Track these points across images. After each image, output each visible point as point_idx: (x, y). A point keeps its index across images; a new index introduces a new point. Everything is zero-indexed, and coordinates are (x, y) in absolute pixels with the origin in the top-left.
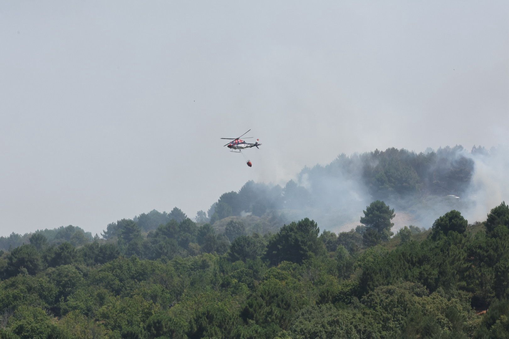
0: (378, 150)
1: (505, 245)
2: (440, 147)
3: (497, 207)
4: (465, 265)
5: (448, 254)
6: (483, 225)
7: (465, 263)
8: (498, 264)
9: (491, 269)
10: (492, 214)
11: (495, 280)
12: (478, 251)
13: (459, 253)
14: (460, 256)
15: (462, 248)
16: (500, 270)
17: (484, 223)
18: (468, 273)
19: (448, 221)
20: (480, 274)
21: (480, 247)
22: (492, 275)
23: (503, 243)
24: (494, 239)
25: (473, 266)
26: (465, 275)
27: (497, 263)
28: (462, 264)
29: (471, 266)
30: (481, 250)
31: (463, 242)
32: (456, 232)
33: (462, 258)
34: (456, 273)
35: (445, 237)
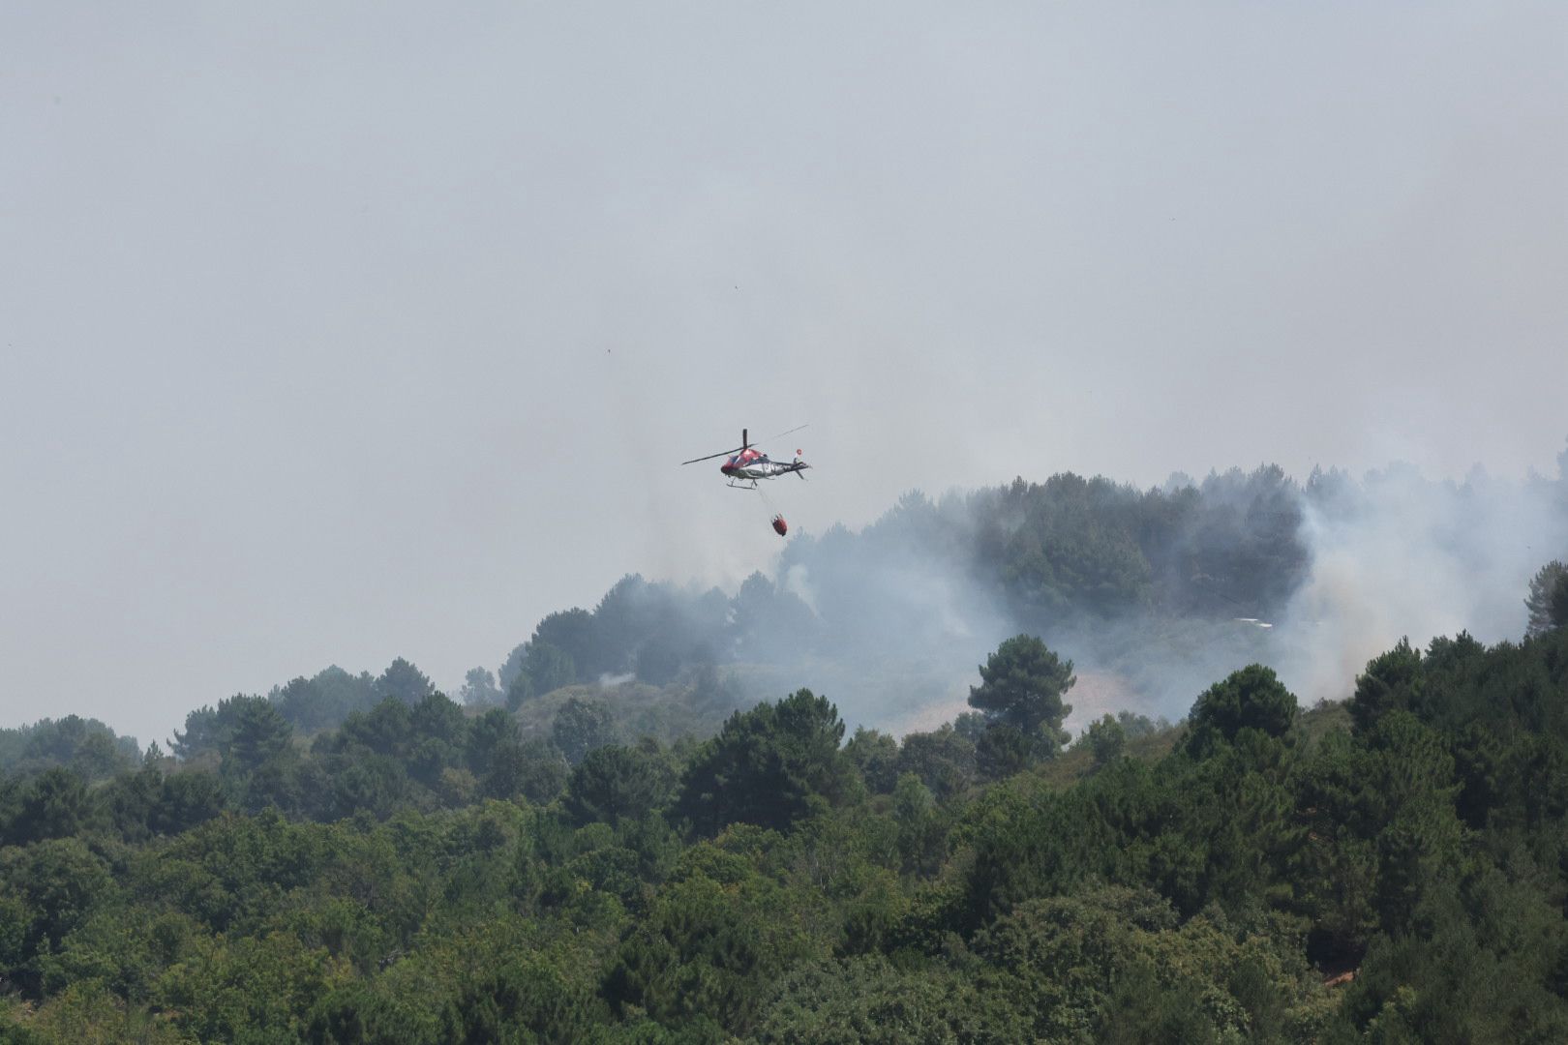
0: (1024, 479)
1: (1409, 771)
2: (1213, 472)
3: (1387, 653)
4: (1289, 835)
5: (1238, 800)
6: (1344, 712)
7: (1288, 827)
8: (1389, 831)
9: (1367, 844)
10: (1370, 676)
11: (1380, 877)
12: (1329, 789)
13: (1272, 796)
14: (1274, 806)
15: (1280, 781)
16: (1393, 847)
17: (1345, 704)
18: (1297, 857)
19: (1238, 697)
20: (1333, 862)
21: (1335, 779)
22: (1372, 863)
23: (1404, 764)
24: (1376, 754)
25: (1314, 837)
26: (1290, 864)
27: (1386, 826)
28: (1281, 831)
29: (1306, 836)
30: (1337, 787)
31: (1283, 761)
32: (1261, 730)
33: (1279, 811)
34: (1261, 858)
35: (1229, 748)
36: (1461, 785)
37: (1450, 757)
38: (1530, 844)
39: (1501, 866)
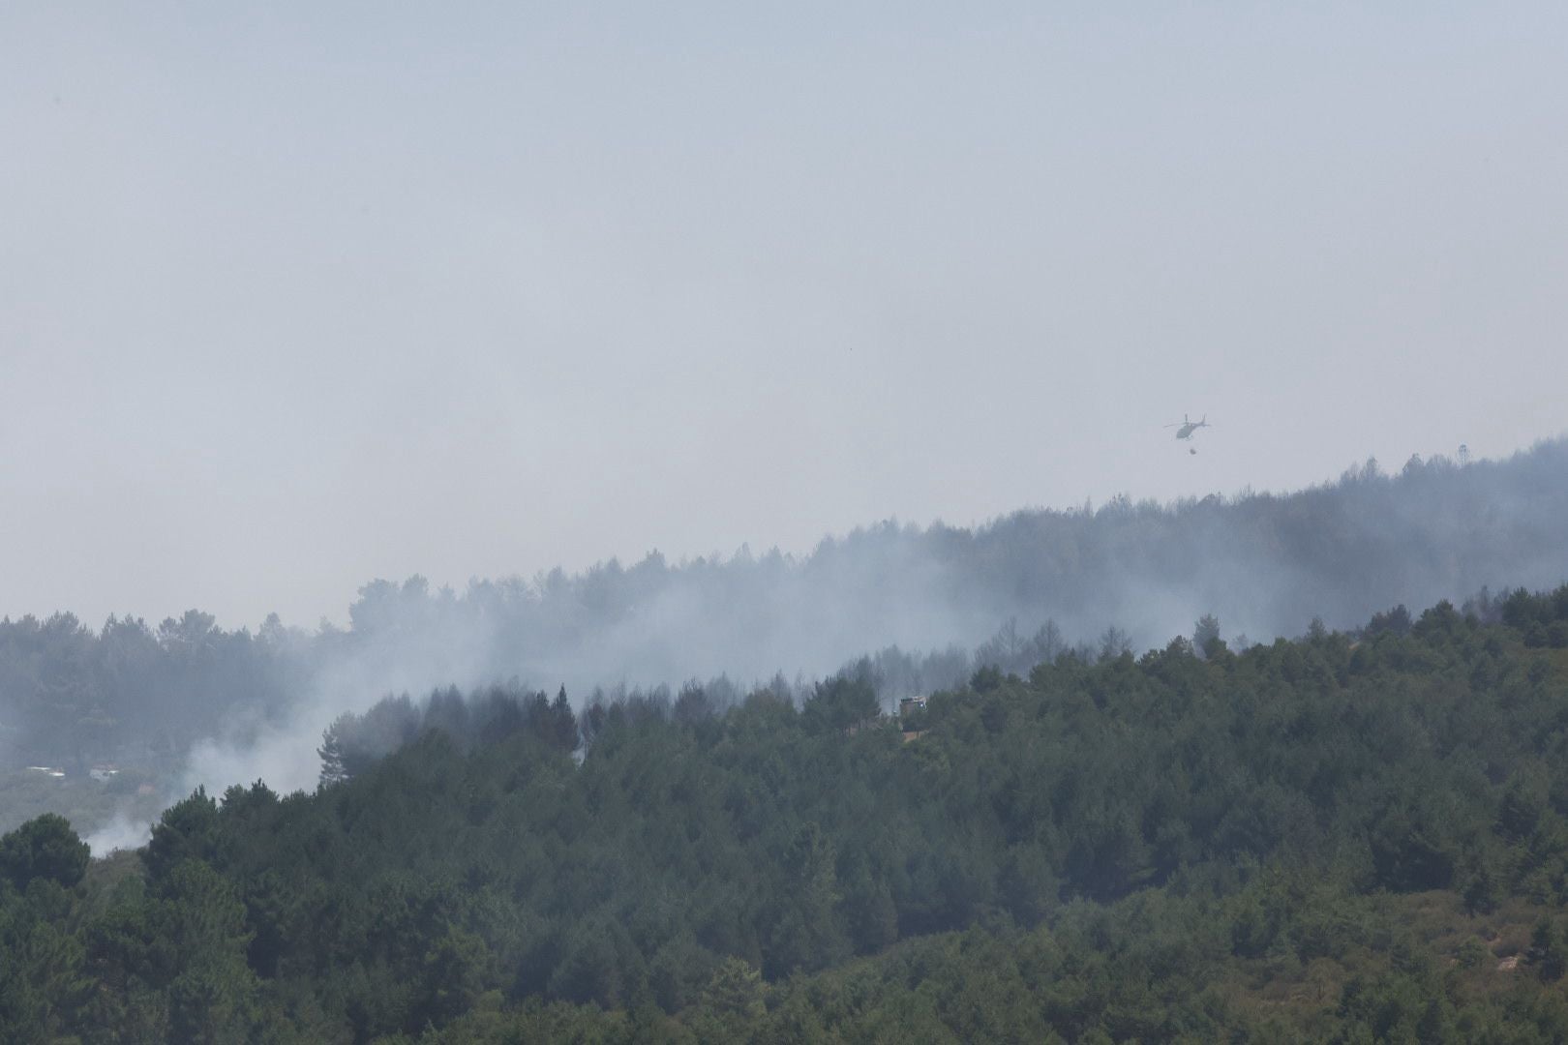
1: (202, 919)
2: (7, 619)
3: (182, 802)
4: (80, 985)
5: (28, 950)
6: (138, 859)
7: (79, 979)
8: (179, 981)
9: (157, 993)
10: (165, 825)
11: (171, 1027)
12: (122, 939)
13: (63, 946)
14: (65, 957)
15: (71, 931)
16: (184, 995)
17: (140, 852)
18: (86, 1009)
19: (30, 846)
20: (123, 1012)
21: (128, 929)
22: (162, 1014)
23: (197, 913)
24: (170, 904)
25: (104, 989)
26: (79, 1015)
27: (178, 974)
28: (71, 982)
29: (96, 987)
30: (130, 937)
31: (75, 911)
32: (54, 880)
33: (70, 962)
34: (49, 1009)
35: (19, 899)
36: (253, 934)
37: (243, 906)
38: (318, 993)
39: (290, 1015)
